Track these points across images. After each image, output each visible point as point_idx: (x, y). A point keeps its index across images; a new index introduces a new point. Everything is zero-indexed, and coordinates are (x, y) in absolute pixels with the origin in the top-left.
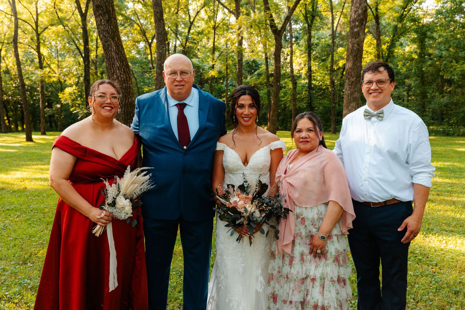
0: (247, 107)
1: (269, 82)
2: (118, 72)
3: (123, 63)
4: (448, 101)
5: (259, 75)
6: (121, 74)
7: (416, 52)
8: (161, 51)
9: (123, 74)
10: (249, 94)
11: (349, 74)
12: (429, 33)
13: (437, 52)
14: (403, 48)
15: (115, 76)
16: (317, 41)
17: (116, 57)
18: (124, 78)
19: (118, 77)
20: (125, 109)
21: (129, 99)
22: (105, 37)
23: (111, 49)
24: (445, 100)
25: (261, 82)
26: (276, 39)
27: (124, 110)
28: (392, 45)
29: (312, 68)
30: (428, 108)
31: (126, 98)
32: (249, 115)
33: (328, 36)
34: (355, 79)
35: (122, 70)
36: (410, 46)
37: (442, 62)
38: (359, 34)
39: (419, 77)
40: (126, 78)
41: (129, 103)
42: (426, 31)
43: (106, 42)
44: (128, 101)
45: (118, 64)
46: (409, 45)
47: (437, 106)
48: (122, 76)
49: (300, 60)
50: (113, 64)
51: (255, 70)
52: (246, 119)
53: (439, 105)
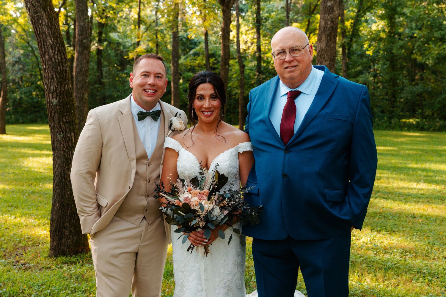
0: (207, 99)
1: (210, 63)
2: (51, 51)
3: (57, 41)
4: (422, 90)
5: (196, 54)
6: (54, 54)
7: (384, 31)
8: (82, 24)
9: (57, 54)
10: (209, 82)
11: (321, 57)
12: (399, 9)
13: (407, 31)
14: (370, 26)
15: (47, 57)
16: (267, 15)
17: (48, 33)
18: (58, 59)
19: (51, 58)
20: (60, 98)
21: (65, 86)
22: (34, 7)
23: (42, 23)
24: (418, 89)
25: (199, 64)
26: (224, 12)
27: (59, 100)
28: (357, 22)
29: (262, 47)
30: (399, 97)
31: (61, 85)
32: (210, 108)
33: (279, 8)
34: (328, 62)
35: (57, 49)
36: (378, 23)
37: (415, 44)
38: (333, 9)
39: (388, 60)
40: (62, 59)
41: (65, 92)
42: (396, 7)
43: (36, 13)
44: (64, 88)
45: (50, 41)
46: (375, 22)
47: (410, 95)
48: (56, 57)
49: (246, 37)
50: (45, 41)
51: (191, 49)
52: (206, 113)
53: (411, 93)
